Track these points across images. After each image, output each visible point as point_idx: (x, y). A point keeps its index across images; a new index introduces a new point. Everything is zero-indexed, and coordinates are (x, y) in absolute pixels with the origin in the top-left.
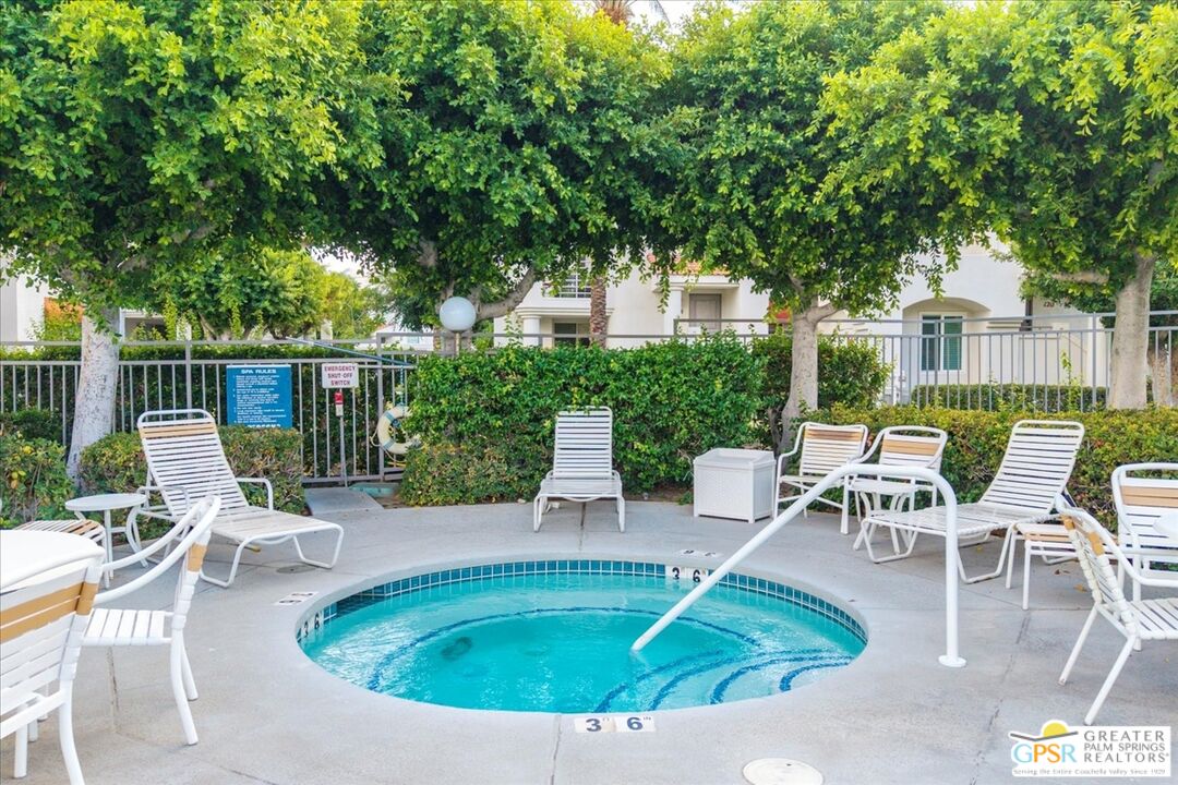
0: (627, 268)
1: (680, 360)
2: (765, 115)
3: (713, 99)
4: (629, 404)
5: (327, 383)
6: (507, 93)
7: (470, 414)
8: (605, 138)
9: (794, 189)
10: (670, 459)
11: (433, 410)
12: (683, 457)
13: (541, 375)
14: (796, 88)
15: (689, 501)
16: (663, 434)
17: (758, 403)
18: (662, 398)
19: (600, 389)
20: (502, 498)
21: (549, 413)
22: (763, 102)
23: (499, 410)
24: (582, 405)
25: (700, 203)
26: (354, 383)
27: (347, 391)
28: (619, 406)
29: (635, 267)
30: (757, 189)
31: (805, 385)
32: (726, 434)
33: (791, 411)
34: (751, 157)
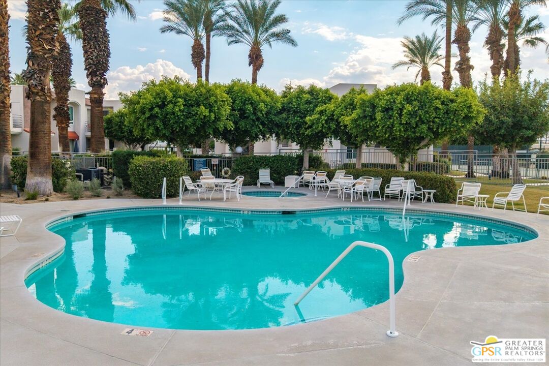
0: (269, 137)
1: (282, 159)
2: (298, 115)
3: (289, 111)
4: (273, 168)
5: (212, 163)
6: (255, 113)
7: (244, 169)
8: (270, 120)
9: (303, 129)
10: (280, 178)
11: (238, 168)
12: (282, 178)
13: (257, 162)
14: (303, 111)
15: (284, 186)
16: (279, 173)
17: (297, 167)
18: (279, 166)
19: (267, 165)
20: (249, 185)
21: (258, 169)
22: (297, 112)
23: (250, 168)
24: (264, 168)
25: (286, 130)
26: (217, 163)
27: (216, 165)
28: (271, 168)
29: (271, 137)
30: (297, 129)
31: (306, 164)
32: (291, 173)
33: (303, 169)
34: (296, 123)
